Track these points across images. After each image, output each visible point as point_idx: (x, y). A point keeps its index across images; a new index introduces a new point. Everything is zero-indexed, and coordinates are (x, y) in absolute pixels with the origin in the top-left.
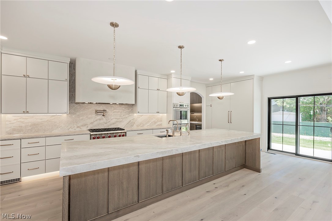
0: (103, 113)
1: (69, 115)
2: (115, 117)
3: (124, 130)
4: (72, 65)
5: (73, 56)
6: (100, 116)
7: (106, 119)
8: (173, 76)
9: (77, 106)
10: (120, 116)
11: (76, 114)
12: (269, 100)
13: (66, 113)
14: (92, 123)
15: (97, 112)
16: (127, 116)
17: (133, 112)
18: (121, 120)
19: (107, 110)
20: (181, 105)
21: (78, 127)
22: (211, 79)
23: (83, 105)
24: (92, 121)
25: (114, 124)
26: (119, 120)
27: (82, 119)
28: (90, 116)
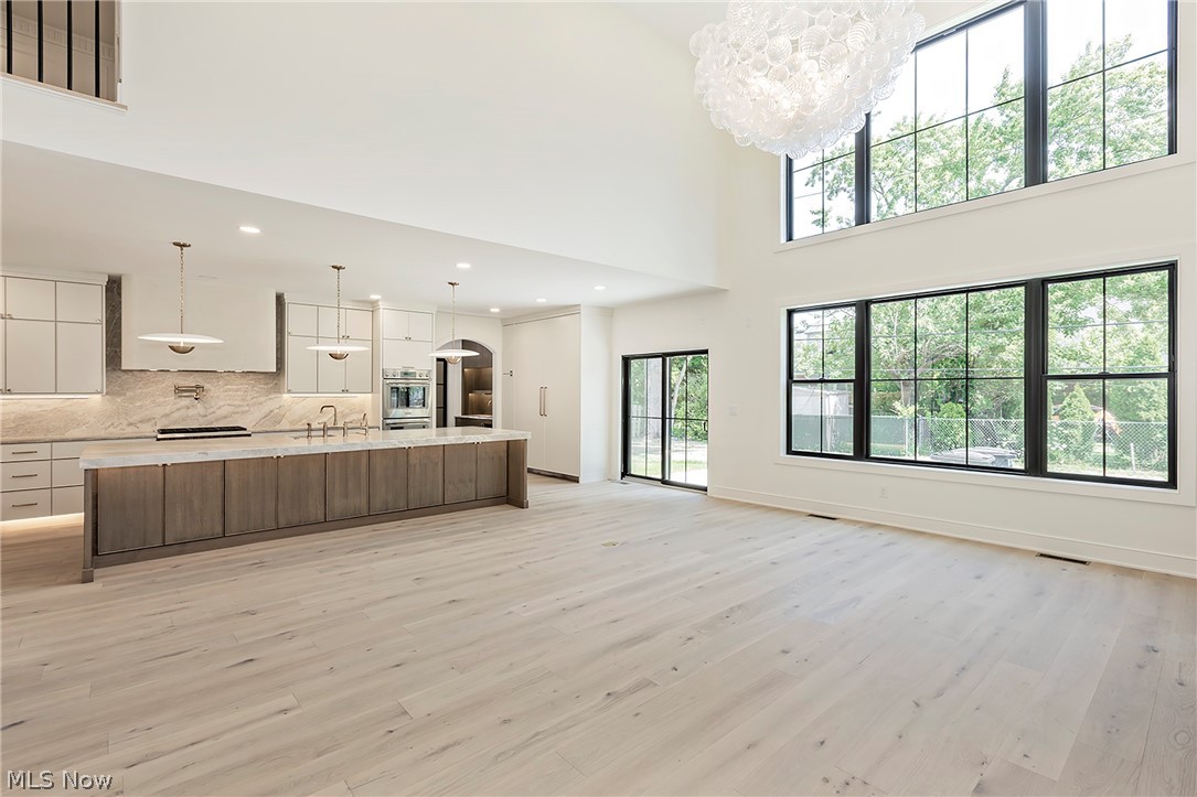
0: (197, 392)
1: (108, 397)
2: (229, 402)
3: (245, 429)
4: (114, 287)
5: (115, 271)
6: (189, 399)
7: (205, 408)
8: (381, 305)
9: (126, 376)
10: (244, 400)
11: (124, 394)
12: (626, 361)
13: (99, 393)
14: (167, 415)
15: (178, 390)
16: (262, 399)
17: (278, 389)
18: (247, 408)
19: (207, 386)
20: (406, 374)
21: (130, 424)
22: (497, 310)
23: (143, 374)
24: (167, 411)
25: (225, 417)
26: (239, 409)
27: (141, 407)
28: (162, 399)
